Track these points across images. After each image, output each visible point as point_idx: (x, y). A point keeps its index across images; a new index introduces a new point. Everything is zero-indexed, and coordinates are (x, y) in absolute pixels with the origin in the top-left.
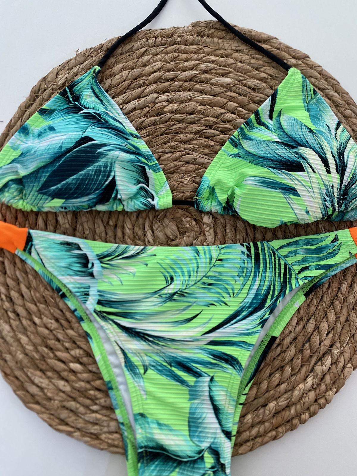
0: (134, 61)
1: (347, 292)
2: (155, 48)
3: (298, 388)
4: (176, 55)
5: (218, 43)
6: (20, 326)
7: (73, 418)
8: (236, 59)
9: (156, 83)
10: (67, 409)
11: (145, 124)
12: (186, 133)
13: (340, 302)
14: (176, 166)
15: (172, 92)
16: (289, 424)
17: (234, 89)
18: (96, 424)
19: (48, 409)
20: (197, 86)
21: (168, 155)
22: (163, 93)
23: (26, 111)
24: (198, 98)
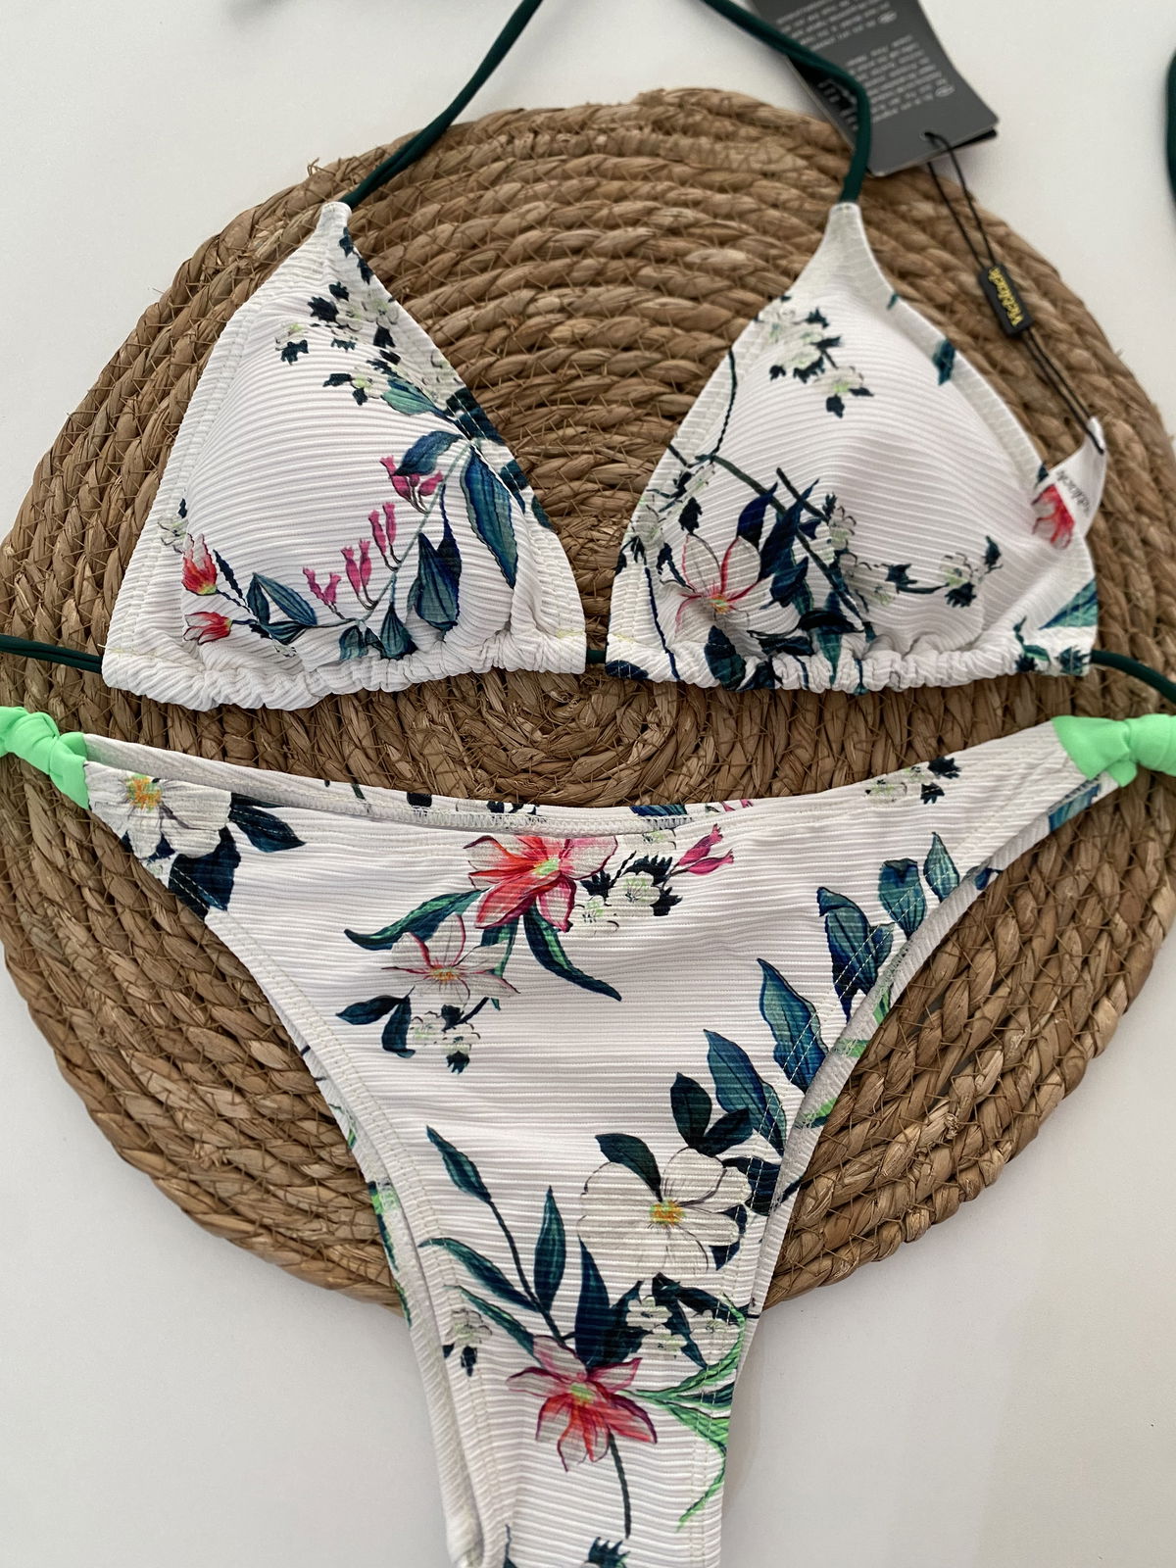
0: (471, 195)
1: (1058, 869)
2: (532, 162)
3: (901, 1138)
4: (591, 181)
5: (712, 151)
6: (116, 930)
7: (255, 1195)
8: (761, 199)
9: (530, 258)
10: (238, 1169)
11: (494, 373)
12: (610, 402)
13: (1036, 898)
14: (576, 494)
15: (576, 285)
16: (872, 1240)
17: (752, 281)
18: (318, 1216)
19: (183, 1169)
20: (648, 271)
21: (556, 463)
22: (551, 288)
23: (160, 329)
24: (650, 304)
